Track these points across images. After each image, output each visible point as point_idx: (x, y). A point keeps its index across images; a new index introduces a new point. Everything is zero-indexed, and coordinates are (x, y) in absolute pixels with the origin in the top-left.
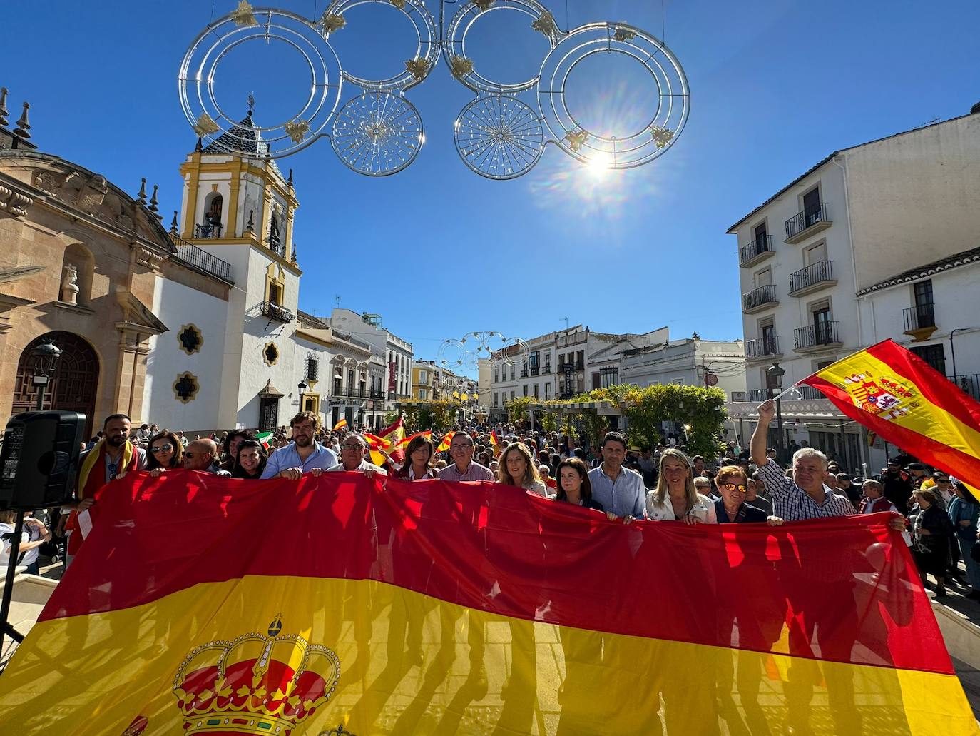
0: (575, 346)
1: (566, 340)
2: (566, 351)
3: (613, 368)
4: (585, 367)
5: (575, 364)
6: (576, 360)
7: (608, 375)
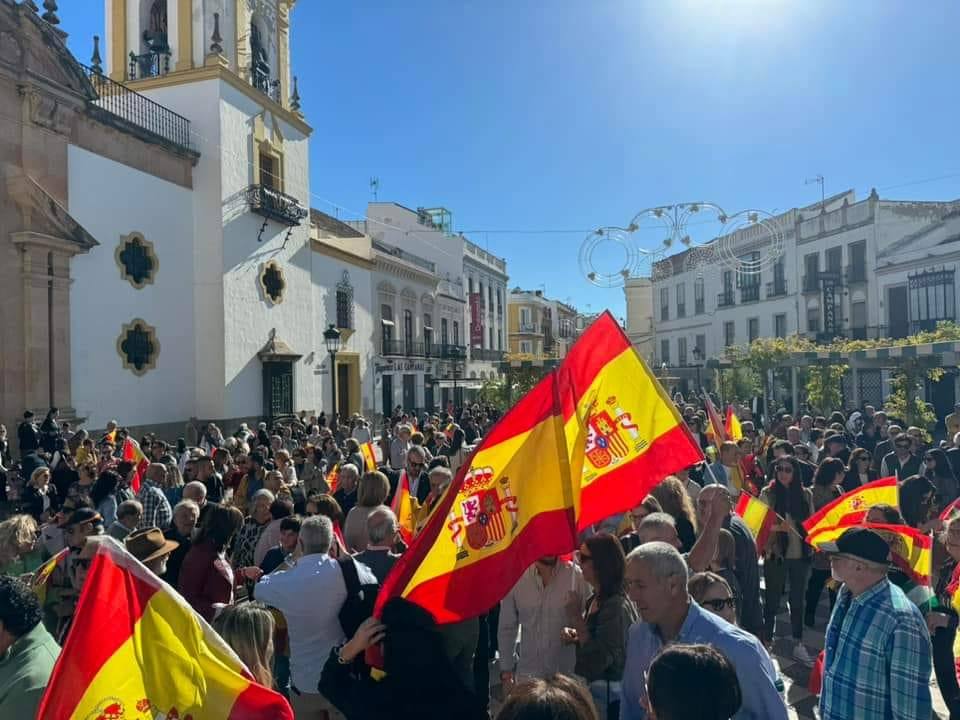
0: (845, 235)
1: (822, 224)
2: (821, 247)
3: (944, 272)
4: (870, 275)
5: (844, 272)
6: (845, 262)
7: (930, 288)
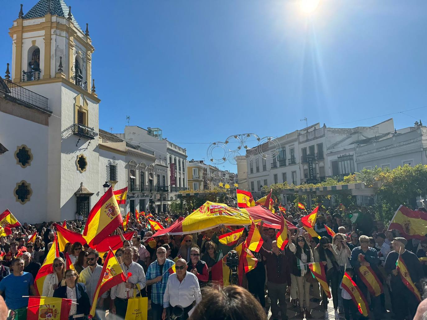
1: (307, 136)
2: (307, 145)
3: (350, 156)
4: (325, 156)
5: (316, 155)
6: (316, 151)
7: (345, 161)
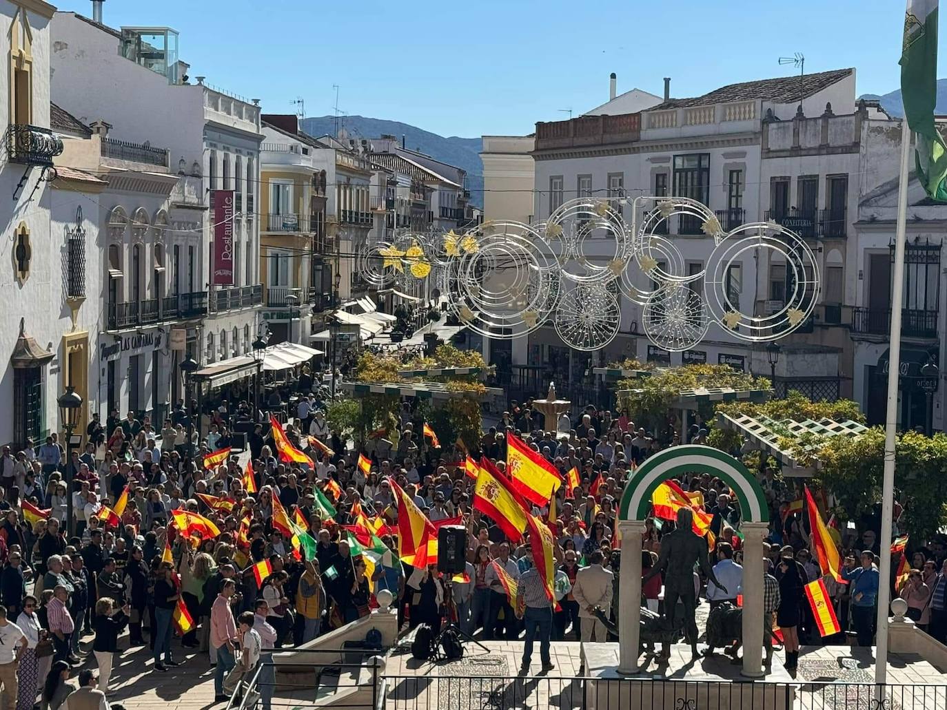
0: (824, 158)
1: (796, 134)
2: (794, 168)
3: (928, 247)
4: (850, 229)
5: (819, 216)
6: (822, 203)
